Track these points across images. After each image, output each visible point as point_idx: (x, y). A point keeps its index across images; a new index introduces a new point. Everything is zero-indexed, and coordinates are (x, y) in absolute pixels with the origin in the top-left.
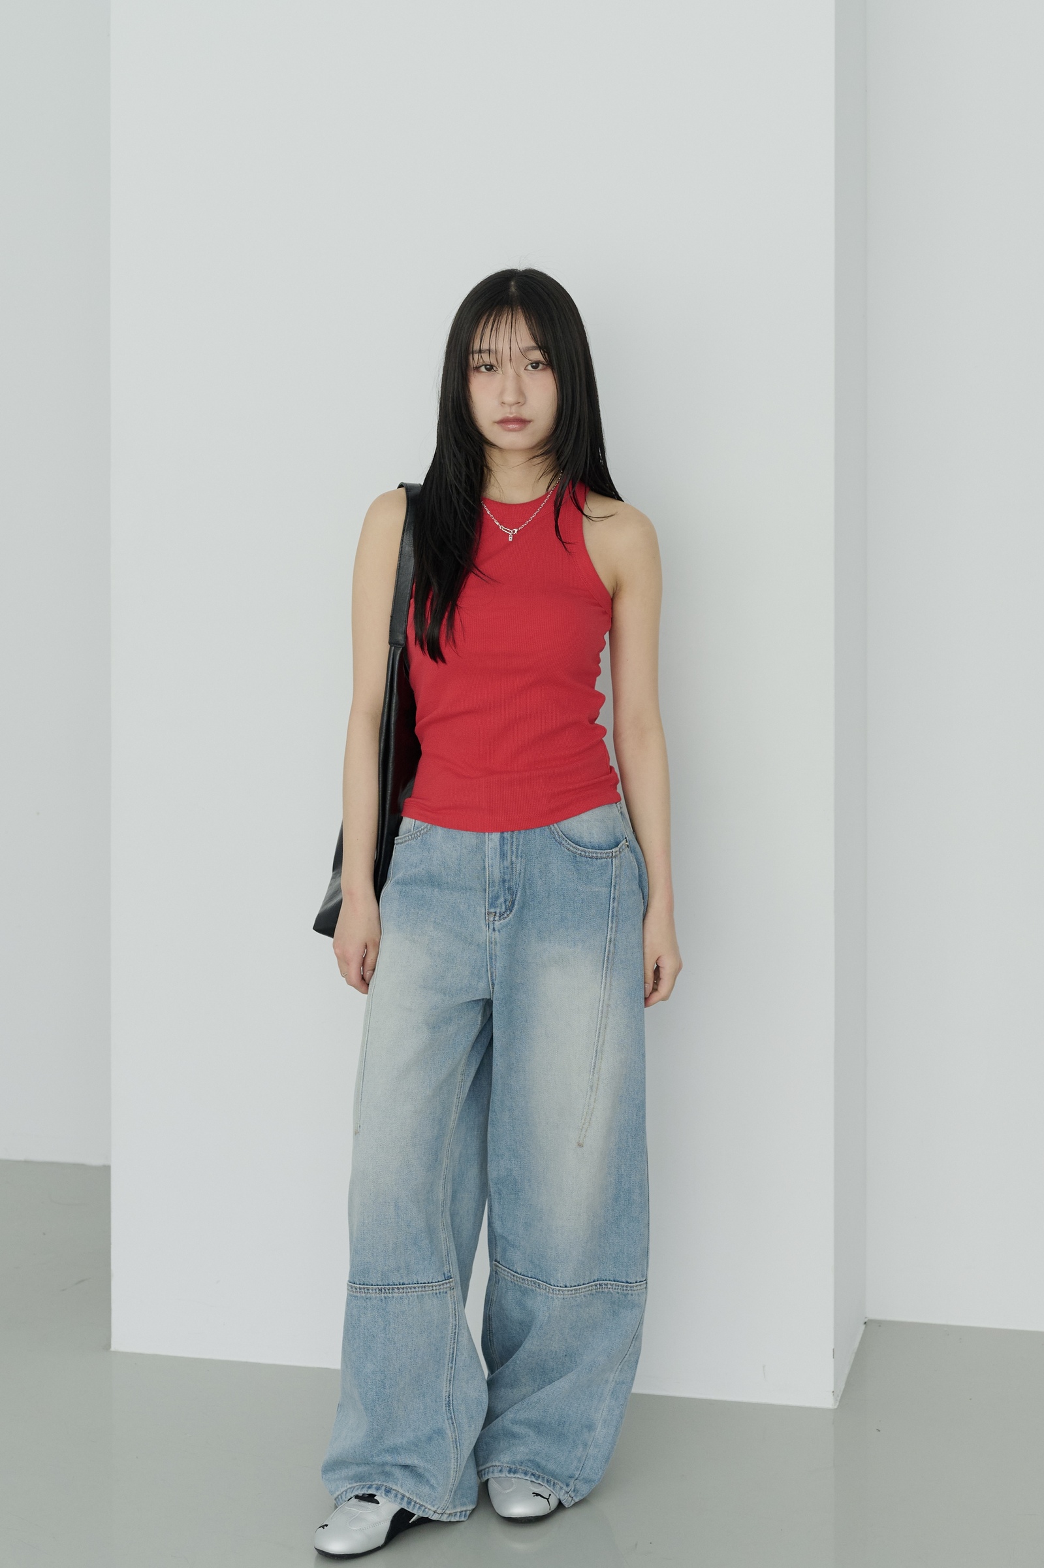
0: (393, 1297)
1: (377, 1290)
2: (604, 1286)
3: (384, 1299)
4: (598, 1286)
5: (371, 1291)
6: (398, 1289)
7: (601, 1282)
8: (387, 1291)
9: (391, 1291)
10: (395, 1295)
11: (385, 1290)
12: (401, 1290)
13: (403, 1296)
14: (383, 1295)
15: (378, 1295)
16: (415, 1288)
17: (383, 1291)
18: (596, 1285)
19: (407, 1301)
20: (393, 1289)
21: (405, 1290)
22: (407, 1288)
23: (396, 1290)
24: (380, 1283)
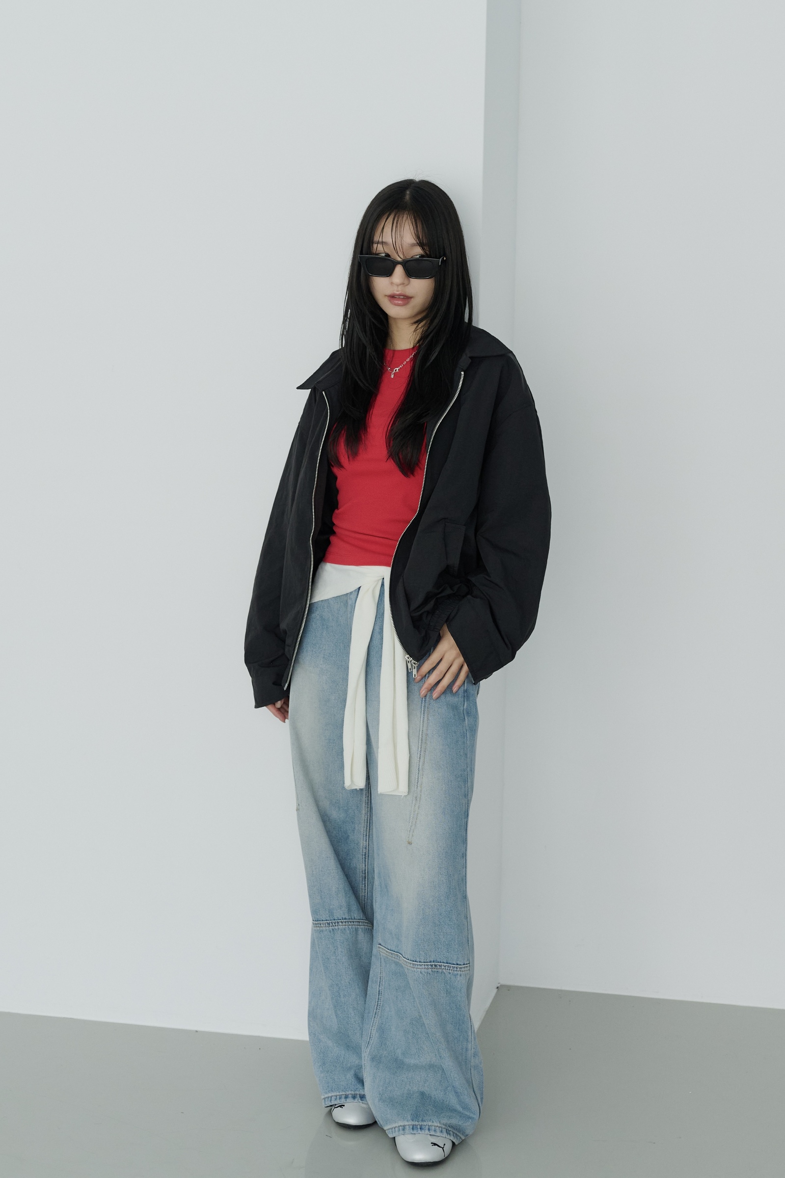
0: (339, 929)
1: (327, 924)
2: (438, 967)
3: (332, 930)
4: (434, 966)
5: (322, 925)
6: (342, 922)
7: (436, 963)
8: (334, 924)
9: (336, 924)
10: (339, 927)
11: (332, 923)
12: (344, 923)
13: (346, 928)
14: (331, 927)
15: (327, 928)
16: (353, 922)
17: (331, 924)
18: (432, 966)
19: (348, 932)
20: (338, 923)
21: (347, 923)
22: (348, 922)
23: (340, 924)
24: (328, 919)
